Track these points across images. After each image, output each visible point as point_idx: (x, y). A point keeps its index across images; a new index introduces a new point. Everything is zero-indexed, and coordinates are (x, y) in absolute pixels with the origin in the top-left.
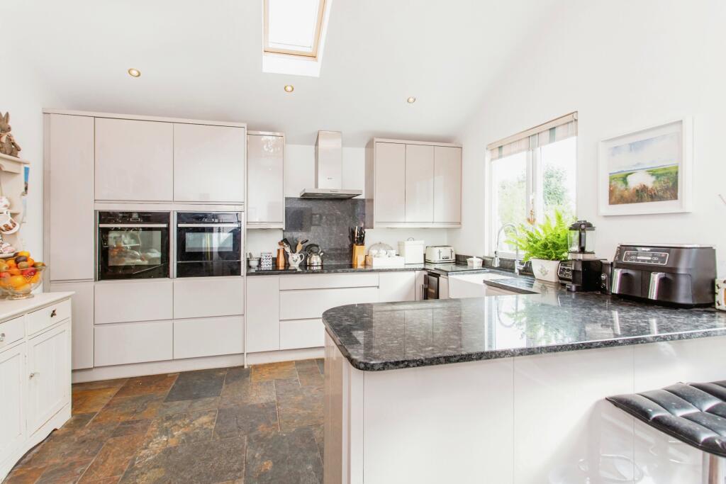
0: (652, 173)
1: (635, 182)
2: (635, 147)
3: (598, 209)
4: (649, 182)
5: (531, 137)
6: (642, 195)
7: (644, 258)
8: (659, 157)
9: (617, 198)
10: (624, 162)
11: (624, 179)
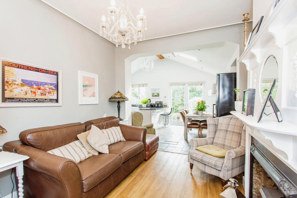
0: (157, 93)
1: (155, 94)
2: (155, 90)
3: (150, 97)
4: (156, 94)
5: (139, 86)
6: (156, 96)
7: (158, 103)
8: (157, 92)
9: (153, 96)
10: (154, 92)
11: (154, 94)
